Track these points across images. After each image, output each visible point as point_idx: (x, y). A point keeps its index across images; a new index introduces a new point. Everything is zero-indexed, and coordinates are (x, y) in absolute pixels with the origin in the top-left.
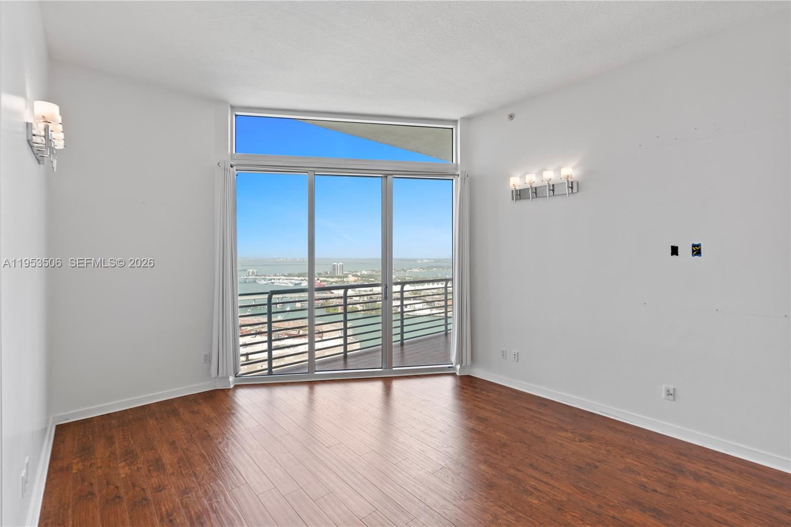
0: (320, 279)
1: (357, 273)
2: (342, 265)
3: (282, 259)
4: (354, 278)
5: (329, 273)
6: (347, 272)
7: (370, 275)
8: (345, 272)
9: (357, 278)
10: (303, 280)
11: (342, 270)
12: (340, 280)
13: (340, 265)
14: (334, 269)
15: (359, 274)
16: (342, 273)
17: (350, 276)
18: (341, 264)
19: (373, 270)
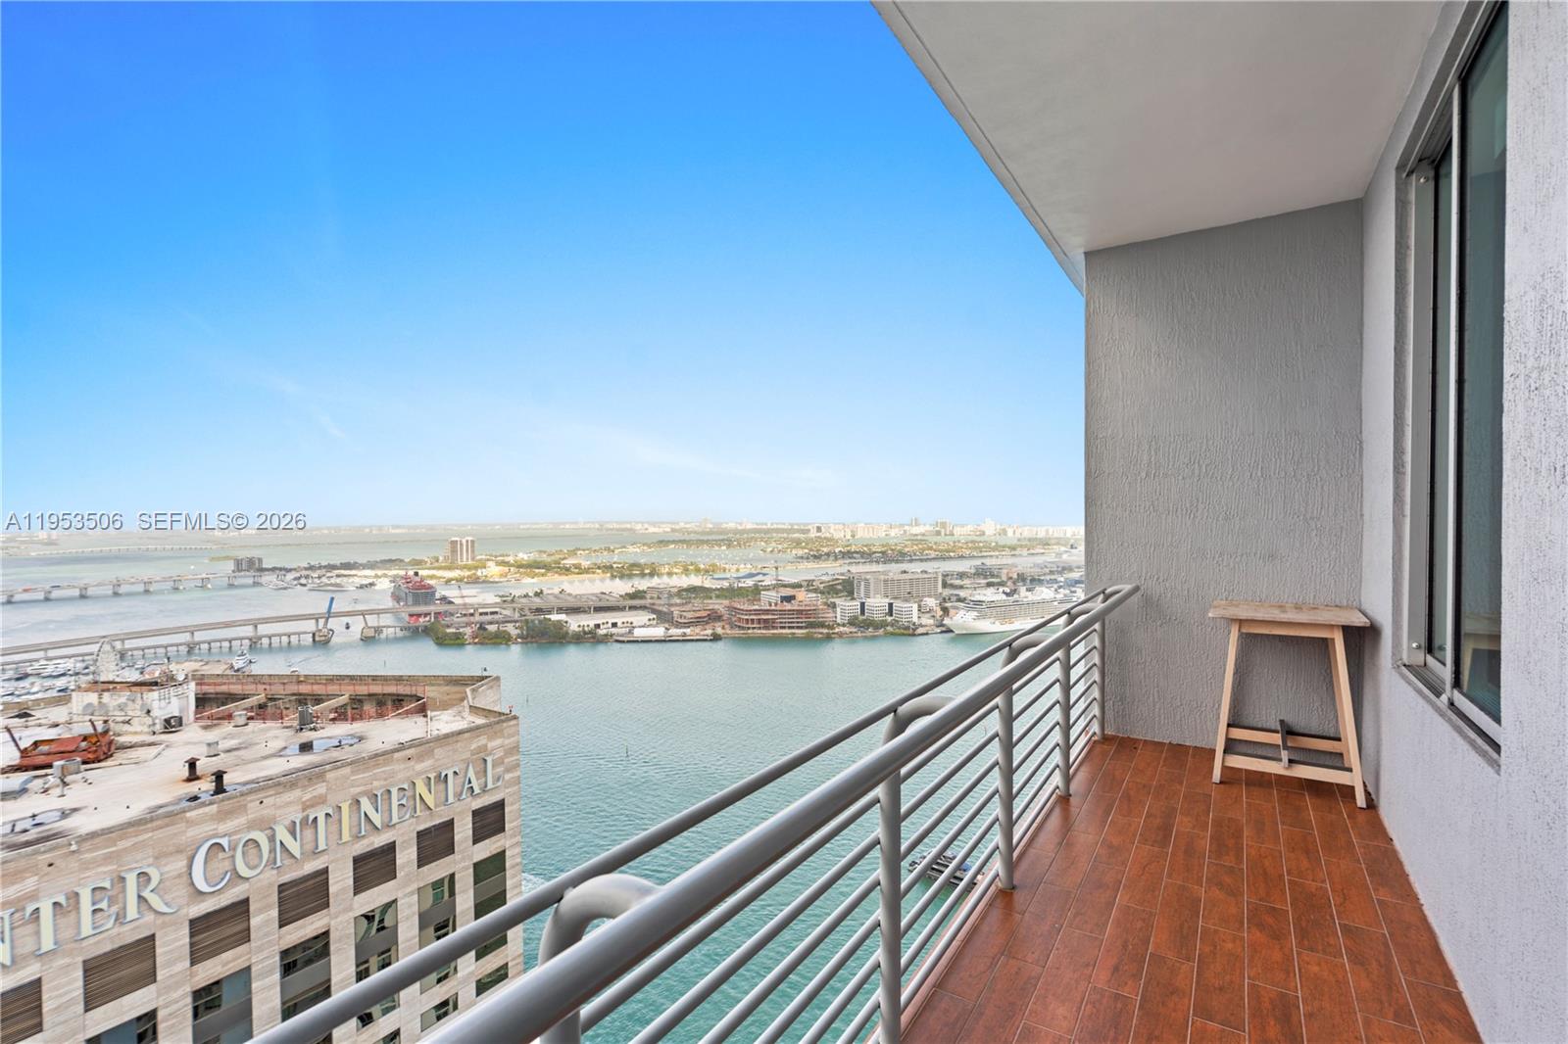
0: (421, 572)
1: (507, 559)
2: (473, 542)
3: (326, 532)
4: (501, 568)
5: (441, 558)
6: (484, 557)
7: (535, 562)
8: (479, 557)
9: (506, 569)
10: (380, 577)
11: (473, 551)
12: (467, 573)
13: (467, 541)
14: (454, 551)
15: (511, 559)
16: (473, 559)
17: (490, 564)
18: (470, 539)
19: (541, 552)
